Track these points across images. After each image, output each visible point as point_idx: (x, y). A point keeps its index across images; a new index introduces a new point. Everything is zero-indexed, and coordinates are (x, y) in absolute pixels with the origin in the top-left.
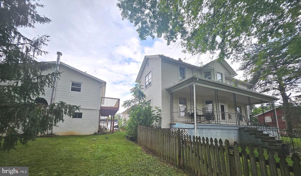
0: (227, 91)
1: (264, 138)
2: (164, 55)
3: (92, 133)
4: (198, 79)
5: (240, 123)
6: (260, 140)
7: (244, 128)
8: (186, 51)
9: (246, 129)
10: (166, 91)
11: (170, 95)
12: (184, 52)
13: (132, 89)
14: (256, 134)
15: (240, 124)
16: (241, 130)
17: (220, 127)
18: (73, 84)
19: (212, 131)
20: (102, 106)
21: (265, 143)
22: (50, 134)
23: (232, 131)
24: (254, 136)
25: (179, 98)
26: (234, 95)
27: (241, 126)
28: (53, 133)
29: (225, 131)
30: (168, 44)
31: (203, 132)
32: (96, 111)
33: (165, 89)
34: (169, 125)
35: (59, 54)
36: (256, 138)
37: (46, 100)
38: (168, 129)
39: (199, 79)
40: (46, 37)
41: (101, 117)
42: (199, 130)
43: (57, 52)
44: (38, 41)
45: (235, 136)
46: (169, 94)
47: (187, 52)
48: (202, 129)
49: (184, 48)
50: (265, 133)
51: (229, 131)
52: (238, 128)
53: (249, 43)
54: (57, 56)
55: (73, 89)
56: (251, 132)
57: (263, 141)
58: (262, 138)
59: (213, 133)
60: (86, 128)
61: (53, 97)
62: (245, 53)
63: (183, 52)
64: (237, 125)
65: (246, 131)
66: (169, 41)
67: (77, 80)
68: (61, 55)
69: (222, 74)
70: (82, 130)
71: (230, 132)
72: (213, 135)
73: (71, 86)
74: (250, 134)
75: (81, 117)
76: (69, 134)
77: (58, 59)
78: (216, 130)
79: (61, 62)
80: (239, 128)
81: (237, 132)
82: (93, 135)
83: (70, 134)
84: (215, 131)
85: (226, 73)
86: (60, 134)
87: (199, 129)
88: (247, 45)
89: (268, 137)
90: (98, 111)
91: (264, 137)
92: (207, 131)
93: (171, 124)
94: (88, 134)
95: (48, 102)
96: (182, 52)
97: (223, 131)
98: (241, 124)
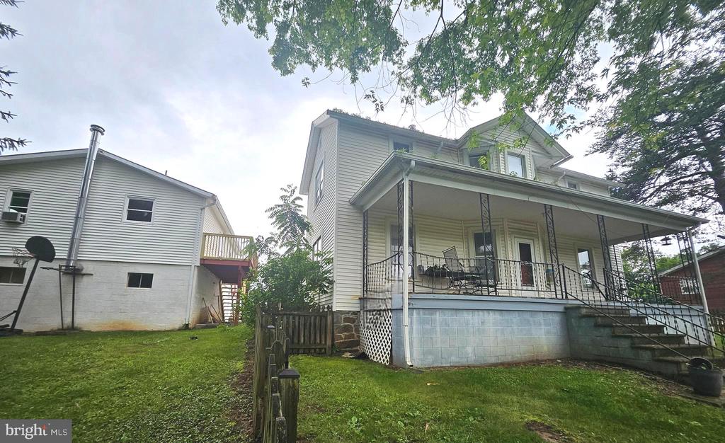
0: (525, 198)
1: (637, 337)
2: (341, 110)
3: (177, 326)
4: (413, 163)
5: (566, 293)
6: (625, 343)
7: (578, 307)
8: (413, 97)
9: (584, 311)
10: (351, 207)
11: (362, 219)
12: (408, 101)
13: (271, 209)
14: (612, 326)
15: (566, 297)
16: (571, 315)
17: (502, 304)
18: (133, 203)
19: (467, 316)
20: (205, 255)
21: (641, 352)
22: (68, 329)
23: (540, 317)
24: (607, 331)
25: (392, 226)
26: (549, 210)
27: (570, 302)
28: (75, 325)
29: (515, 318)
30: (354, 80)
31: (436, 320)
32: (188, 268)
33: (348, 204)
34: (358, 301)
35: (96, 129)
36: (613, 337)
38: (355, 313)
39: (417, 163)
41: (223, 286)
42: (418, 314)
43: (92, 126)
45: (548, 332)
46: (358, 215)
47: (417, 100)
48: (430, 311)
49: (408, 92)
50: (651, 322)
51: (527, 316)
52: (561, 309)
53: (588, 54)
54: (90, 134)
55: (131, 216)
56: (599, 319)
57: (633, 347)
58: (631, 337)
59: (471, 322)
60: (162, 312)
62: (577, 86)
63: (405, 101)
64: (556, 298)
65: (584, 316)
66: (353, 70)
67: (142, 192)
68: (103, 134)
69: (523, 158)
70: (151, 319)
71: (531, 319)
72: (471, 330)
73: (126, 207)
74: (597, 326)
75: (150, 286)
76: (117, 329)
77: (94, 141)
78: (481, 313)
79: (100, 150)
80: (566, 308)
81: (556, 319)
82: (180, 330)
83: (121, 328)
84: (476, 317)
85: (535, 154)
86: (94, 329)
87: (421, 311)
88: (583, 62)
89: (661, 334)
90: (193, 269)
91: (638, 335)
92: (449, 316)
93: (363, 300)
94: (167, 329)
96: (402, 101)
97: (507, 317)
98: (569, 297)
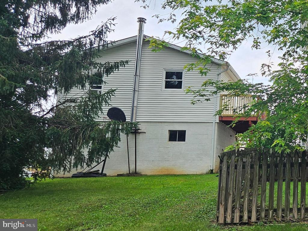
3: (205, 171)
22: (133, 173)
28: (137, 171)
32: (210, 124)
35: (141, 21)
37: (122, 110)
40: (112, 21)
44: (102, 30)
60: (194, 160)
61: (135, 105)
70: (186, 166)
73: (164, 79)
75: (184, 140)
77: (140, 29)
82: (207, 174)
90: (214, 125)
94: (198, 173)
95: (125, 114)
